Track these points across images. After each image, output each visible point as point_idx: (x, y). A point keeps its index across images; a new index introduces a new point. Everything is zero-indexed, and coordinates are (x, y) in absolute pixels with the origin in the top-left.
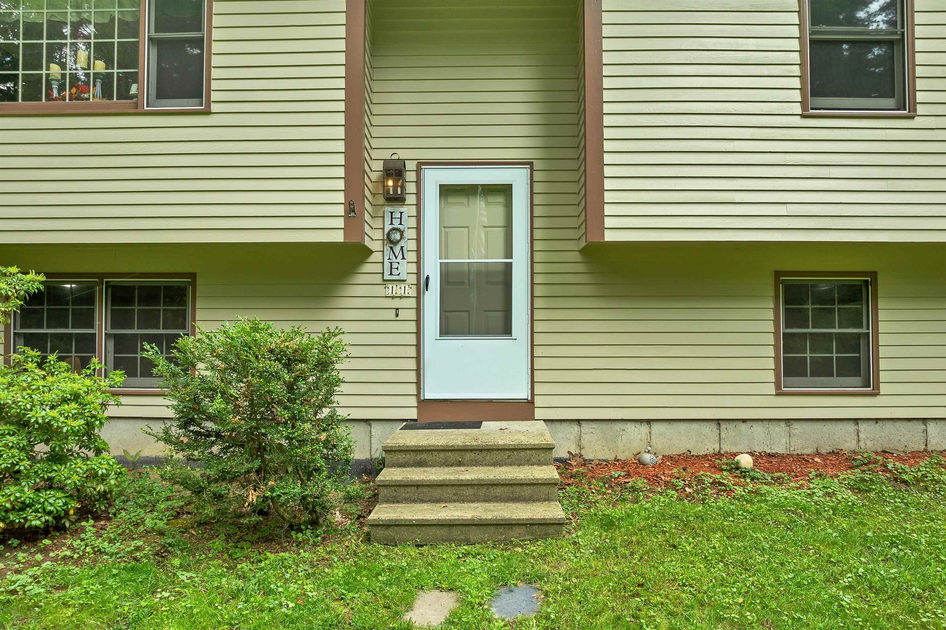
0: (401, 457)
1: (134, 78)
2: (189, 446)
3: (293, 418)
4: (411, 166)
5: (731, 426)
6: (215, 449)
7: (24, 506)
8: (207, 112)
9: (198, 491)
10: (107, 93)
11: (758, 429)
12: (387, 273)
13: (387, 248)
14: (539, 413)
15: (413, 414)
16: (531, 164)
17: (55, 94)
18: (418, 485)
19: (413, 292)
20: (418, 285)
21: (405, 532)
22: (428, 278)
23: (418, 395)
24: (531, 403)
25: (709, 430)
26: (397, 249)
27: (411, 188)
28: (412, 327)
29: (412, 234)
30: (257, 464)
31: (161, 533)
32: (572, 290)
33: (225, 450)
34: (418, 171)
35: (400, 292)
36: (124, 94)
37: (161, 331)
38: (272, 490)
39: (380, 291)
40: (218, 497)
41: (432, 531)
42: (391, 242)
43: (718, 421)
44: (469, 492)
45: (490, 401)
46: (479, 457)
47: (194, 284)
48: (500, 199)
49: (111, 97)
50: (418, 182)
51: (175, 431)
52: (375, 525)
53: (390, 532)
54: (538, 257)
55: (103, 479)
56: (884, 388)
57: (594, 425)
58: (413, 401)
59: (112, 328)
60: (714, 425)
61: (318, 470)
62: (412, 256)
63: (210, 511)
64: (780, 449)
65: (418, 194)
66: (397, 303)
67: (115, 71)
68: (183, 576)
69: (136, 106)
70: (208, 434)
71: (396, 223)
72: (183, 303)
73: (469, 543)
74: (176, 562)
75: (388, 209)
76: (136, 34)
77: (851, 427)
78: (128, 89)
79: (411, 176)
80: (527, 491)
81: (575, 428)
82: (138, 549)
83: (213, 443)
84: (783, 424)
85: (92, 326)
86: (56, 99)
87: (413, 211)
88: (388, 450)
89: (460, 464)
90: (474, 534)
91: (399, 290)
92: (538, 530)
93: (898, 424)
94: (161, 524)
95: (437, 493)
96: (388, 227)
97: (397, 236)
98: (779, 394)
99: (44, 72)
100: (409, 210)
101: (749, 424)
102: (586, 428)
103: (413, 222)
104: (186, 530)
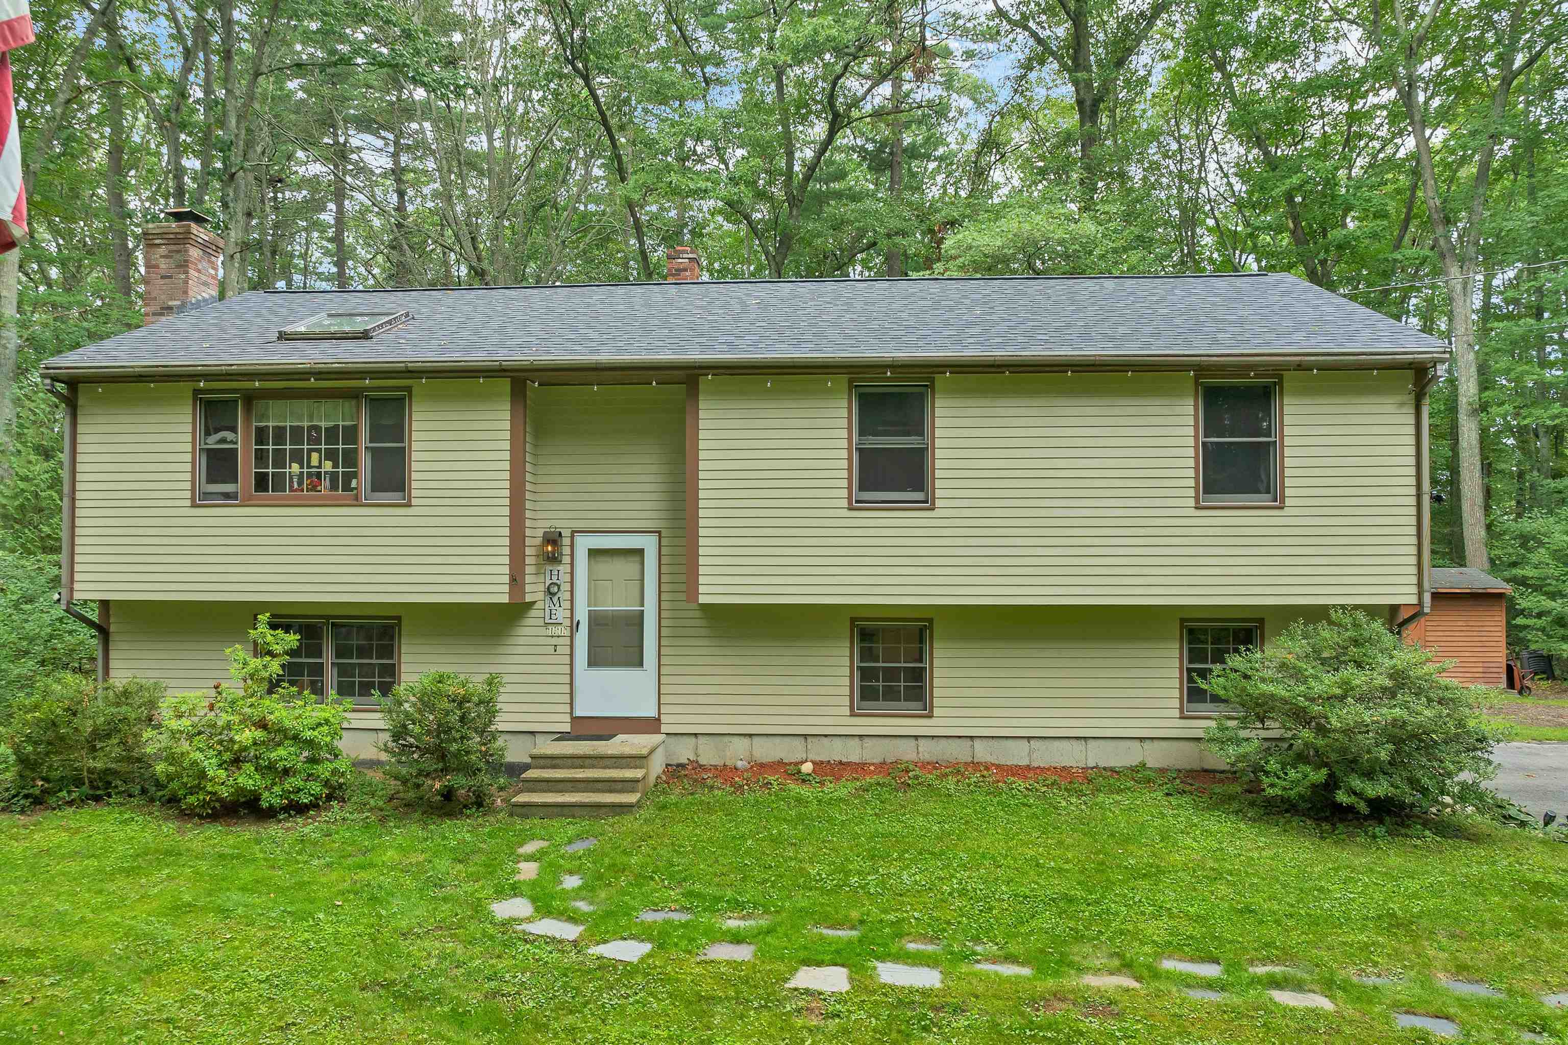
0: (542, 762)
1: (355, 475)
2: (399, 754)
3: (462, 738)
4: (566, 533)
5: (814, 740)
6: (416, 756)
7: (299, 790)
8: (409, 505)
9: (405, 782)
10: (334, 487)
11: (838, 742)
12: (547, 617)
13: (548, 598)
14: (664, 729)
15: (567, 728)
16: (659, 532)
17: (296, 486)
18: (548, 781)
19: (567, 633)
20: (571, 627)
21: (534, 809)
22: (578, 623)
23: (571, 713)
24: (659, 720)
25: (798, 743)
26: (555, 599)
27: (566, 550)
28: (567, 660)
29: (567, 587)
30: (441, 765)
31: (382, 810)
32: (691, 632)
33: (421, 756)
34: (572, 537)
35: (558, 632)
36: (347, 488)
37: (374, 661)
38: (449, 781)
39: (542, 631)
40: (418, 786)
41: (550, 809)
42: (551, 593)
43: (805, 736)
44: (583, 785)
45: (627, 718)
46: (595, 762)
47: (399, 625)
48: (637, 559)
49: (337, 489)
50: (572, 546)
51: (390, 744)
52: (515, 805)
53: (524, 810)
54: (664, 605)
55: (343, 774)
56: (936, 712)
57: (707, 738)
58: (568, 718)
59: (337, 657)
60: (802, 739)
61: (479, 770)
62: (567, 605)
63: (411, 795)
64: (854, 758)
65: (572, 555)
66: (554, 641)
67: (340, 470)
68: (397, 831)
69: (357, 498)
70: (411, 746)
71: (555, 578)
72: (392, 638)
73: (574, 817)
74: (392, 824)
75: (549, 568)
76: (355, 442)
77: (913, 742)
78: (350, 482)
79: (566, 541)
80: (620, 786)
81: (693, 739)
82: (367, 817)
83: (414, 752)
84: (857, 739)
85: (321, 657)
86: (296, 491)
87: (568, 568)
88: (533, 757)
89: (582, 767)
90: (577, 811)
91: (557, 631)
92: (618, 810)
93: (950, 741)
94: (381, 803)
95: (560, 786)
96: (548, 582)
97: (556, 589)
98: (853, 714)
99: (288, 470)
100: (564, 568)
101: (829, 739)
102: (702, 740)
103: (568, 578)
104: (397, 808)
